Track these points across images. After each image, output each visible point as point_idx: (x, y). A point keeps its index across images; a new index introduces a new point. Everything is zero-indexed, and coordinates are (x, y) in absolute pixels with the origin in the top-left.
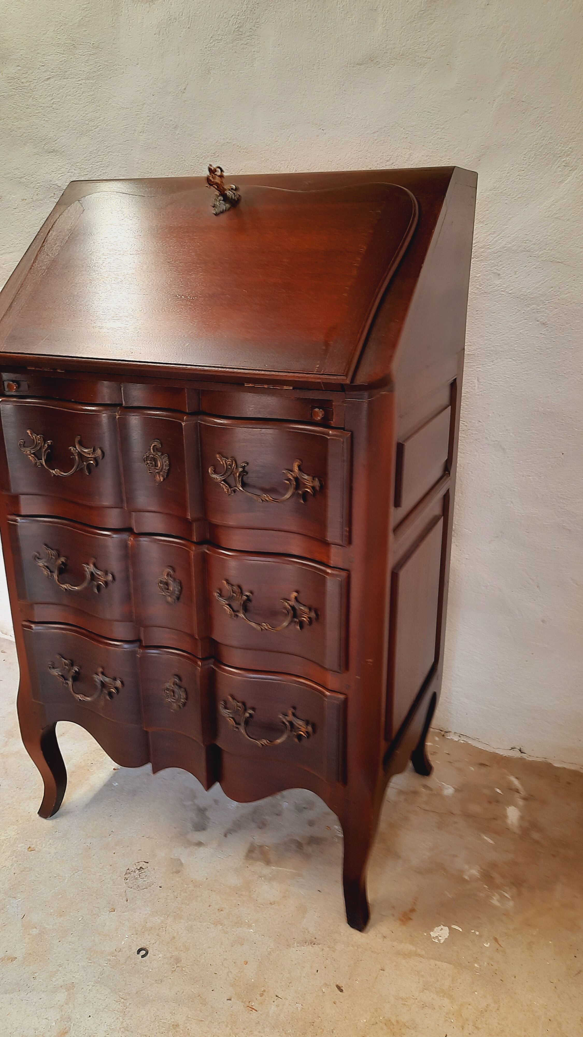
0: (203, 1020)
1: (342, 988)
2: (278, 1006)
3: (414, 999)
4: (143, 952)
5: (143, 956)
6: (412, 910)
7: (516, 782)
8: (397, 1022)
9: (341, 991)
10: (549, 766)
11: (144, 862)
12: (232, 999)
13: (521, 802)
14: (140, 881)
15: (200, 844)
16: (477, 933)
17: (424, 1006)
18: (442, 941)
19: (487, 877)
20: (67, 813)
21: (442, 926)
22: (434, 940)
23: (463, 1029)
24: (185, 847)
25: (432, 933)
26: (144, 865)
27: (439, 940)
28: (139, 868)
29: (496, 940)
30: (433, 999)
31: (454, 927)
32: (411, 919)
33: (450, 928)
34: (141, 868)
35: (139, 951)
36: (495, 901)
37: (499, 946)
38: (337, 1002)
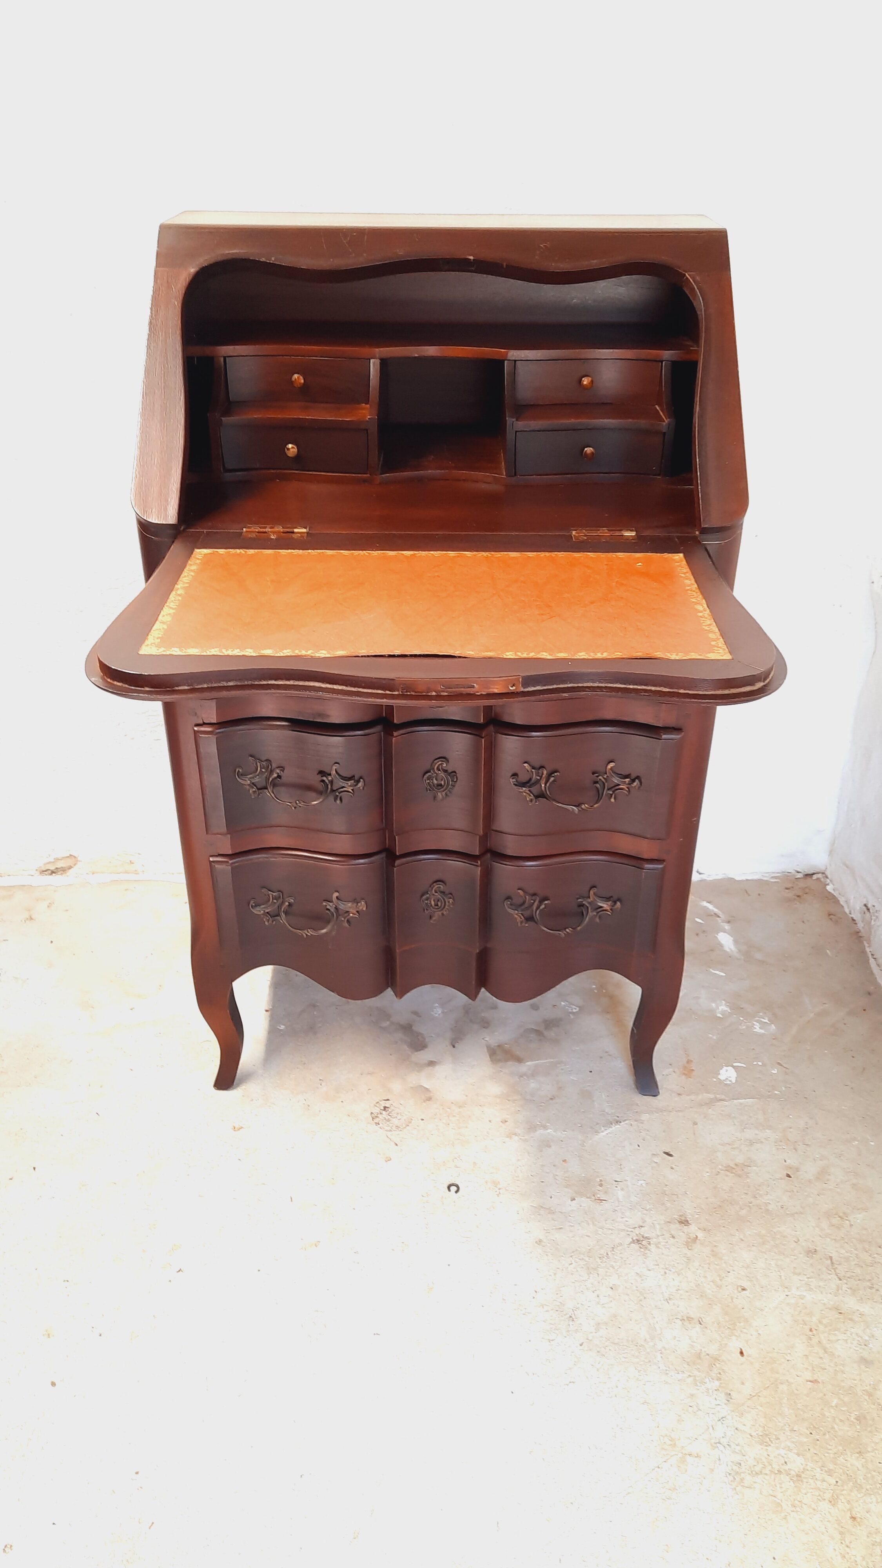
0: (562, 1227)
1: (671, 1153)
2: (622, 1189)
3: (739, 1140)
4: (453, 1189)
5: (456, 1192)
6: (689, 1062)
7: (710, 906)
8: (736, 1165)
9: (671, 1155)
10: (731, 880)
11: (384, 1100)
12: (576, 1199)
13: (727, 927)
14: (395, 1122)
15: (432, 1063)
16: (760, 1064)
17: (751, 1143)
18: (734, 1081)
19: (736, 1008)
20: (248, 1077)
21: (724, 1067)
22: (725, 1083)
23: (796, 1150)
24: (418, 1071)
25: (720, 1077)
26: (387, 1104)
27: (730, 1081)
28: (383, 1108)
29: (779, 1064)
30: (756, 1134)
31: (735, 1064)
32: (693, 1070)
33: (733, 1067)
34: (385, 1108)
35: (449, 1188)
36: (757, 1029)
37: (785, 1069)
38: (674, 1166)
